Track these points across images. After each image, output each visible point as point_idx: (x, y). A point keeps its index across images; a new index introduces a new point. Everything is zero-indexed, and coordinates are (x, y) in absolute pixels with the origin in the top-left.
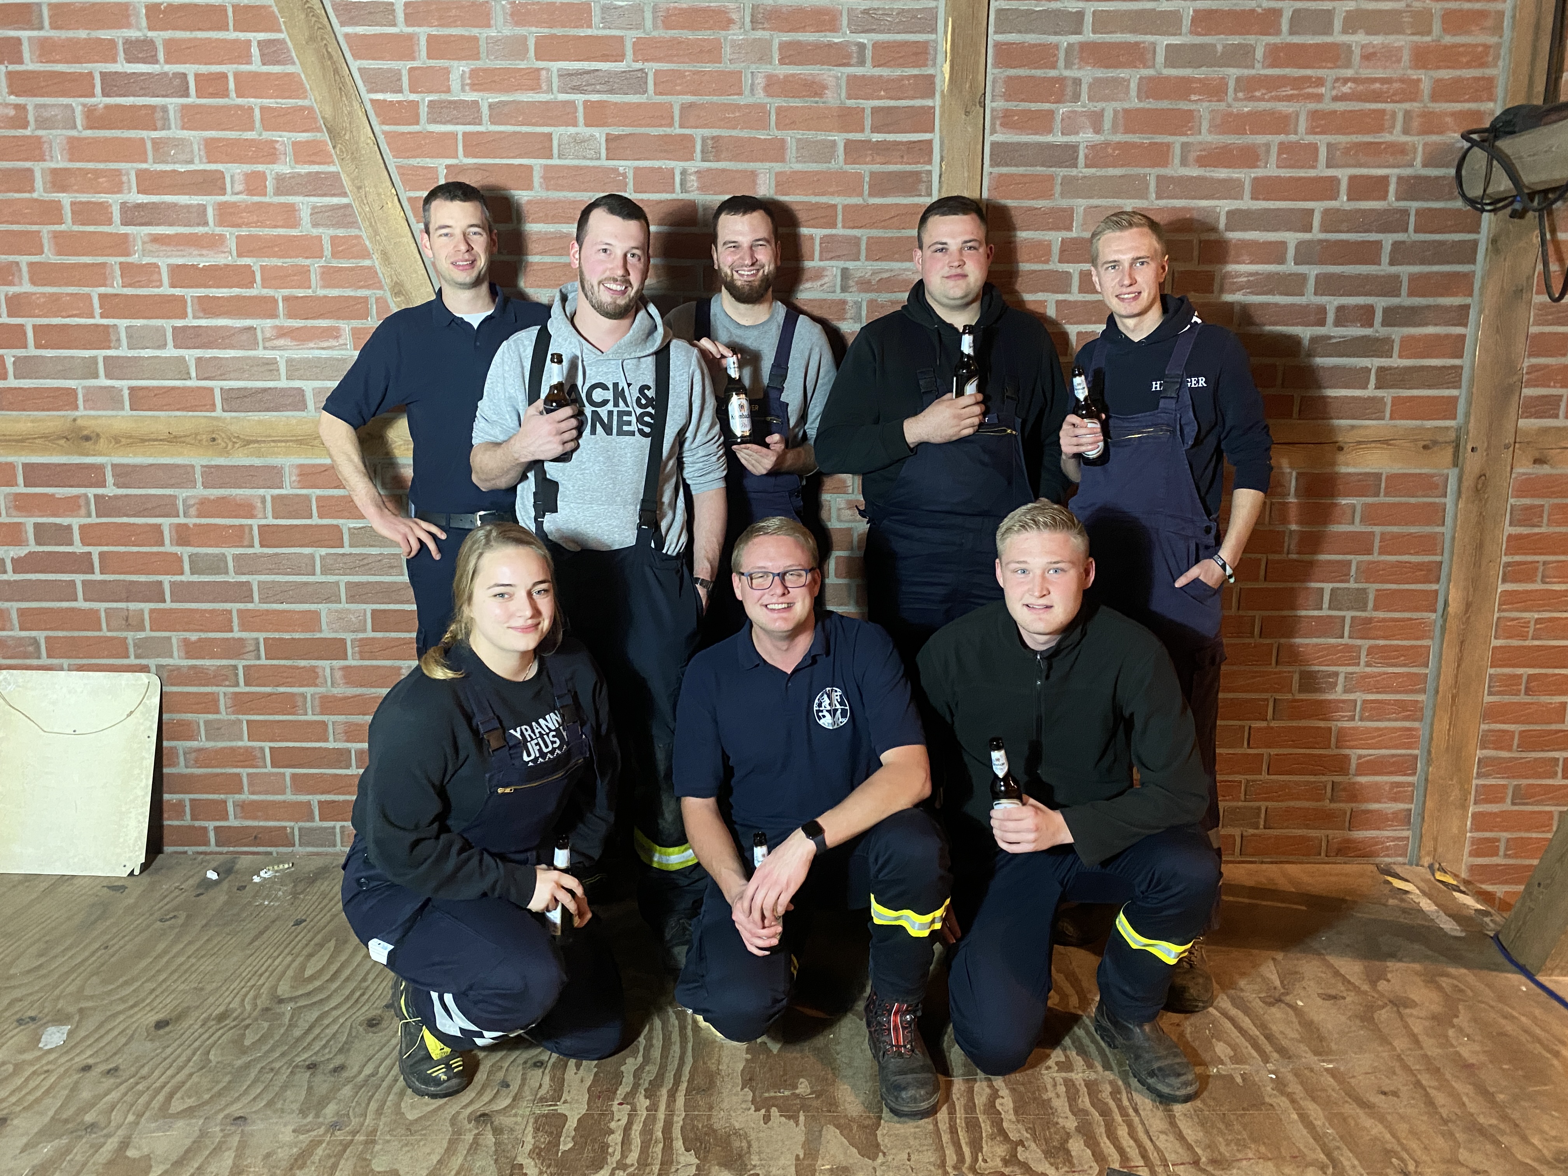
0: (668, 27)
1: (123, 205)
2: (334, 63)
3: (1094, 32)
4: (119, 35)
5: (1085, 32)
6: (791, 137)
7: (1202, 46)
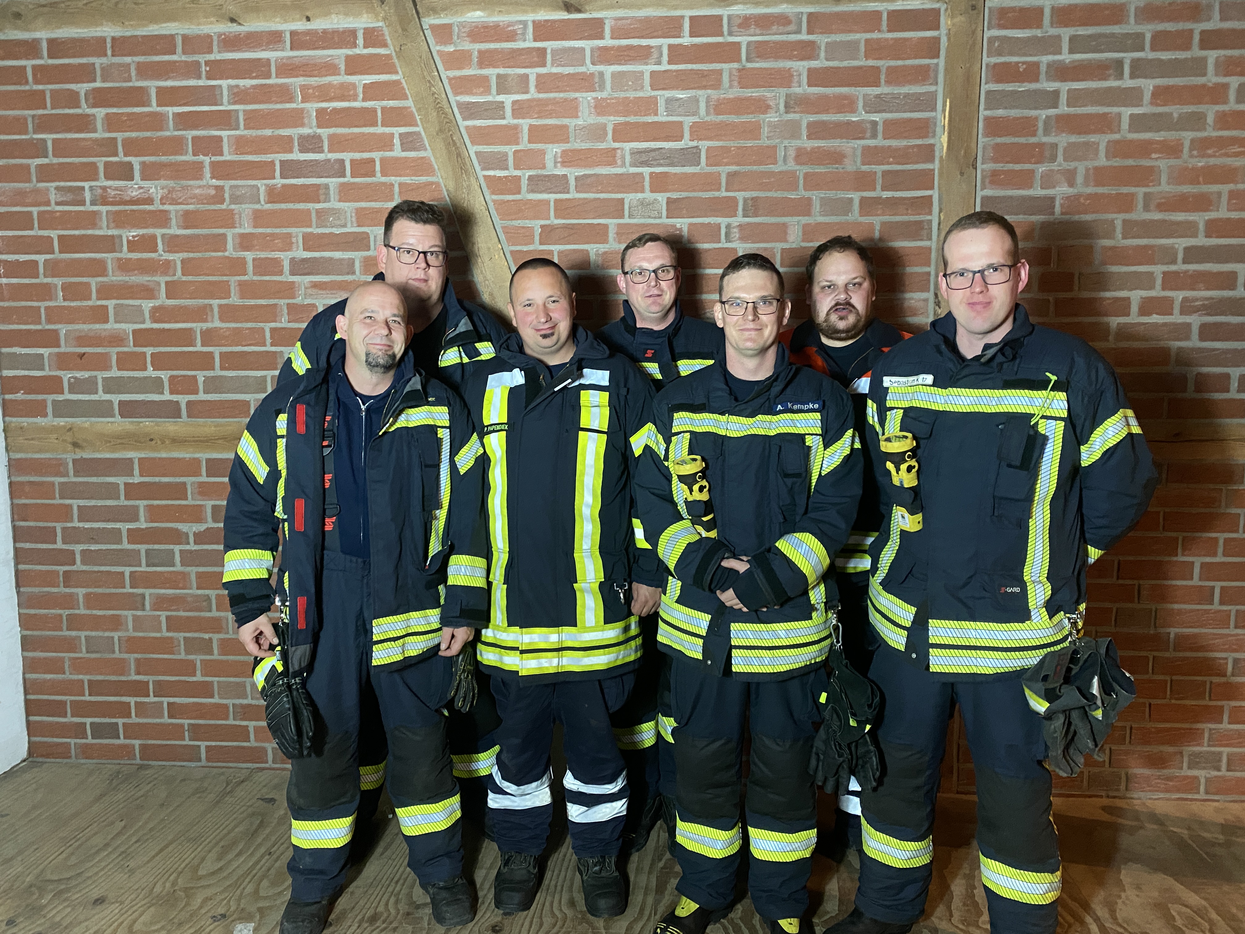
0: (718, 112)
1: (292, 260)
2: (457, 148)
3: (1068, 106)
4: (294, 132)
5: (1060, 107)
6: (816, 196)
7: (1160, 115)
